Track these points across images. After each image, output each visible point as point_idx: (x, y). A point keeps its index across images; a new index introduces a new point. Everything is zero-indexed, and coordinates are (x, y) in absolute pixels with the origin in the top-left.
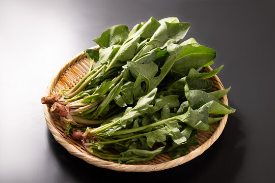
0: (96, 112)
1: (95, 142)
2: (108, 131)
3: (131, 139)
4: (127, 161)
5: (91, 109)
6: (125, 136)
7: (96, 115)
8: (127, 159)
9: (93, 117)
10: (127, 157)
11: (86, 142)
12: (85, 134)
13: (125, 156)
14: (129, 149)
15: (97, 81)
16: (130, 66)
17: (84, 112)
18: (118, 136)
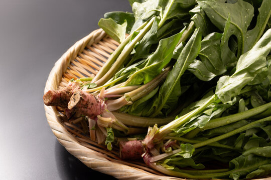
0: (157, 100)
1: (173, 150)
2: (195, 120)
3: (245, 132)
4: (248, 173)
5: (148, 93)
6: (230, 128)
7: (159, 105)
8: (246, 170)
9: (153, 112)
10: (246, 166)
11: (151, 155)
12: (147, 140)
13: (241, 164)
14: (245, 150)
15: (147, 45)
16: (204, 6)
17: (135, 101)
18: (216, 131)
